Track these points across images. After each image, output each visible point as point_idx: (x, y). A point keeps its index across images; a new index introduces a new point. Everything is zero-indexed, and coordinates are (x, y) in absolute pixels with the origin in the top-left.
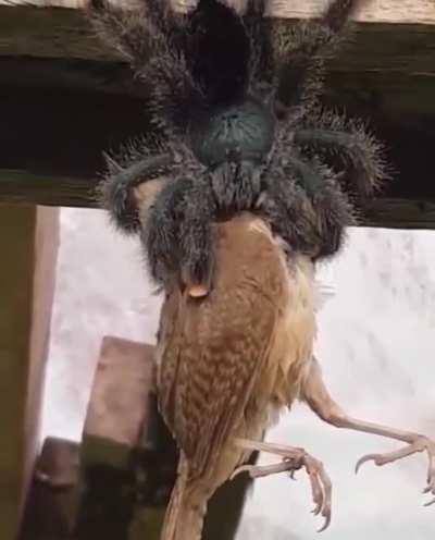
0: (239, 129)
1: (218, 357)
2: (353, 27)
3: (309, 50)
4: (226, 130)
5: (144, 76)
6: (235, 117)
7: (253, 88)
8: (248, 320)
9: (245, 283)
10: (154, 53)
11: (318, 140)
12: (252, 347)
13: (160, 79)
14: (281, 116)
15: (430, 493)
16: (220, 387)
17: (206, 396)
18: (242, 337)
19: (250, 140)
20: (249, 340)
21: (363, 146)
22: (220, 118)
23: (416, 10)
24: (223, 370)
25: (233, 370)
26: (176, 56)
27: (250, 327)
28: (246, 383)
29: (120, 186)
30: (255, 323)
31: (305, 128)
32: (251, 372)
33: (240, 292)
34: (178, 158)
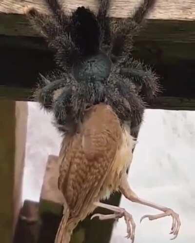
0: (95, 67)
1: (91, 164)
2: (146, 21)
3: (126, 31)
4: (89, 68)
5: (53, 45)
6: (94, 61)
7: (102, 48)
8: (106, 148)
9: (105, 132)
10: (57, 35)
11: (130, 73)
12: (106, 162)
13: (60, 46)
14: (114, 61)
15: (173, 234)
16: (90, 177)
17: (83, 181)
18: (102, 156)
19: (100, 73)
20: (105, 158)
21: (151, 77)
22: (87, 62)
23: (175, 13)
24: (92, 170)
25: (97, 170)
26: (67, 35)
27: (106, 152)
28: (102, 177)
29: (42, 94)
30: (108, 150)
31: (125, 67)
32: (105, 172)
33: (103, 136)
34: (68, 80)
